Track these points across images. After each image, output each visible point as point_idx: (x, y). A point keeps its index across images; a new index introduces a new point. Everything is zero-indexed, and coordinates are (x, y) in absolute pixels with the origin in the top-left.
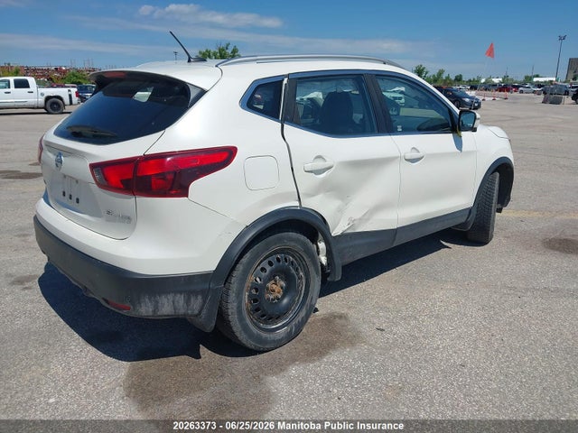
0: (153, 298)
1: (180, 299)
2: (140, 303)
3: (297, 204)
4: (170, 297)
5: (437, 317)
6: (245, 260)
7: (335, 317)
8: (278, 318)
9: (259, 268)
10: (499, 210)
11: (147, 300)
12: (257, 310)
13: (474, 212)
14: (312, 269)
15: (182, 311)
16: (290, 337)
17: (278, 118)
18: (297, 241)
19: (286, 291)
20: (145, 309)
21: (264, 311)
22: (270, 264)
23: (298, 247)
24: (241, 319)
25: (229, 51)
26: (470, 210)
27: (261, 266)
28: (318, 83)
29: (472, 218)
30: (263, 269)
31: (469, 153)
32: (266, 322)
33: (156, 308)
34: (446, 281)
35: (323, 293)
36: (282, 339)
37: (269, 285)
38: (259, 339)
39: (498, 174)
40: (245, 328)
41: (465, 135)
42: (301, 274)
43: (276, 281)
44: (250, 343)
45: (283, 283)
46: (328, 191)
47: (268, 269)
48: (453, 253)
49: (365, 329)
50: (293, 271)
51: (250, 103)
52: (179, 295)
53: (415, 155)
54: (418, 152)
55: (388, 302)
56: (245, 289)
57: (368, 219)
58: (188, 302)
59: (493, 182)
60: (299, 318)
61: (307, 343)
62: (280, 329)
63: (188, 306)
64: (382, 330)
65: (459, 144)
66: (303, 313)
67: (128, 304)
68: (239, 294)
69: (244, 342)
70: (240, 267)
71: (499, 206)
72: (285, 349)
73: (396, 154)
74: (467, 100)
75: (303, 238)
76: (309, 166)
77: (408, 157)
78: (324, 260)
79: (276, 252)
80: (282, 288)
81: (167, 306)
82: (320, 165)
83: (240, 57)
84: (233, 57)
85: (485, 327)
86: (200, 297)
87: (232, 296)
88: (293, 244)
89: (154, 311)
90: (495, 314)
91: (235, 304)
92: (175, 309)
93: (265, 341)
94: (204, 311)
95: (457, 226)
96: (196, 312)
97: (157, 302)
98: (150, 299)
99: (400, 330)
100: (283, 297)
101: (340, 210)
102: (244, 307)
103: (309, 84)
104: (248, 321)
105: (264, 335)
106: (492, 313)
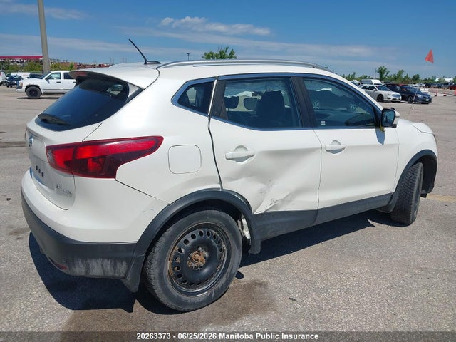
0: (84, 262)
1: (108, 264)
2: (74, 265)
3: (219, 186)
4: (99, 261)
5: (347, 291)
6: (168, 233)
7: (256, 284)
8: (199, 284)
9: (183, 240)
10: (424, 196)
11: (80, 262)
12: (180, 276)
13: (396, 198)
14: (233, 243)
15: (110, 274)
16: (209, 301)
17: (207, 113)
18: (219, 217)
19: (209, 261)
20: (79, 270)
21: (187, 278)
22: (193, 236)
23: (220, 223)
24: (163, 284)
25: (228, 54)
26: (392, 195)
27: (185, 238)
28: (248, 84)
29: (394, 202)
30: (186, 242)
31: (392, 146)
32: (187, 286)
33: (88, 269)
34: (363, 257)
35: (243, 264)
36: (202, 302)
37: (192, 255)
38: (179, 301)
39: (421, 165)
40: (166, 292)
41: (388, 130)
42: (224, 246)
43: (199, 251)
44: (171, 304)
45: (206, 254)
46: (251, 176)
47: (191, 241)
48: (378, 232)
49: (280, 298)
50: (215, 244)
51: (181, 100)
52: (106, 261)
53: (336, 147)
54: (340, 144)
55: (307, 273)
56: (167, 258)
57: (290, 201)
58: (114, 266)
59: (415, 172)
60: (220, 285)
61: (225, 307)
62: (202, 293)
63: (115, 269)
64: (294, 300)
65: (381, 138)
66: (223, 281)
67: (64, 265)
68: (161, 263)
69: (165, 302)
70: (163, 239)
71: (424, 192)
72: (203, 311)
73: (317, 145)
74: (420, 96)
75: (224, 215)
76: (230, 155)
77: (329, 147)
78: (247, 234)
79: (199, 227)
80: (205, 257)
81: (98, 268)
82: (242, 153)
83: (236, 58)
84: (230, 58)
85: (390, 306)
86: (124, 263)
87: (155, 264)
88: (214, 220)
89: (86, 272)
90: (403, 293)
91: (157, 271)
92: (104, 271)
93: (185, 303)
94: (129, 275)
95: (380, 208)
96: (122, 275)
97: (88, 265)
98: (82, 262)
99: (309, 301)
100: (205, 266)
101: (263, 192)
102: (166, 274)
103: (239, 85)
104: (169, 285)
105: (185, 298)
106: (399, 292)
